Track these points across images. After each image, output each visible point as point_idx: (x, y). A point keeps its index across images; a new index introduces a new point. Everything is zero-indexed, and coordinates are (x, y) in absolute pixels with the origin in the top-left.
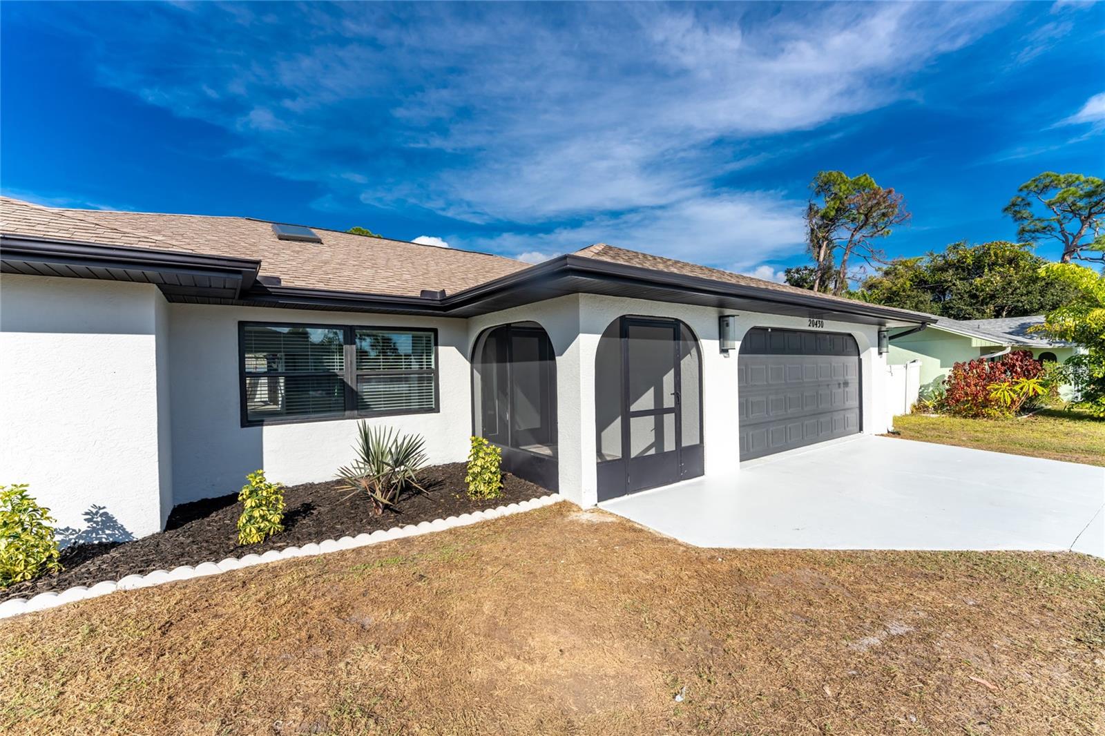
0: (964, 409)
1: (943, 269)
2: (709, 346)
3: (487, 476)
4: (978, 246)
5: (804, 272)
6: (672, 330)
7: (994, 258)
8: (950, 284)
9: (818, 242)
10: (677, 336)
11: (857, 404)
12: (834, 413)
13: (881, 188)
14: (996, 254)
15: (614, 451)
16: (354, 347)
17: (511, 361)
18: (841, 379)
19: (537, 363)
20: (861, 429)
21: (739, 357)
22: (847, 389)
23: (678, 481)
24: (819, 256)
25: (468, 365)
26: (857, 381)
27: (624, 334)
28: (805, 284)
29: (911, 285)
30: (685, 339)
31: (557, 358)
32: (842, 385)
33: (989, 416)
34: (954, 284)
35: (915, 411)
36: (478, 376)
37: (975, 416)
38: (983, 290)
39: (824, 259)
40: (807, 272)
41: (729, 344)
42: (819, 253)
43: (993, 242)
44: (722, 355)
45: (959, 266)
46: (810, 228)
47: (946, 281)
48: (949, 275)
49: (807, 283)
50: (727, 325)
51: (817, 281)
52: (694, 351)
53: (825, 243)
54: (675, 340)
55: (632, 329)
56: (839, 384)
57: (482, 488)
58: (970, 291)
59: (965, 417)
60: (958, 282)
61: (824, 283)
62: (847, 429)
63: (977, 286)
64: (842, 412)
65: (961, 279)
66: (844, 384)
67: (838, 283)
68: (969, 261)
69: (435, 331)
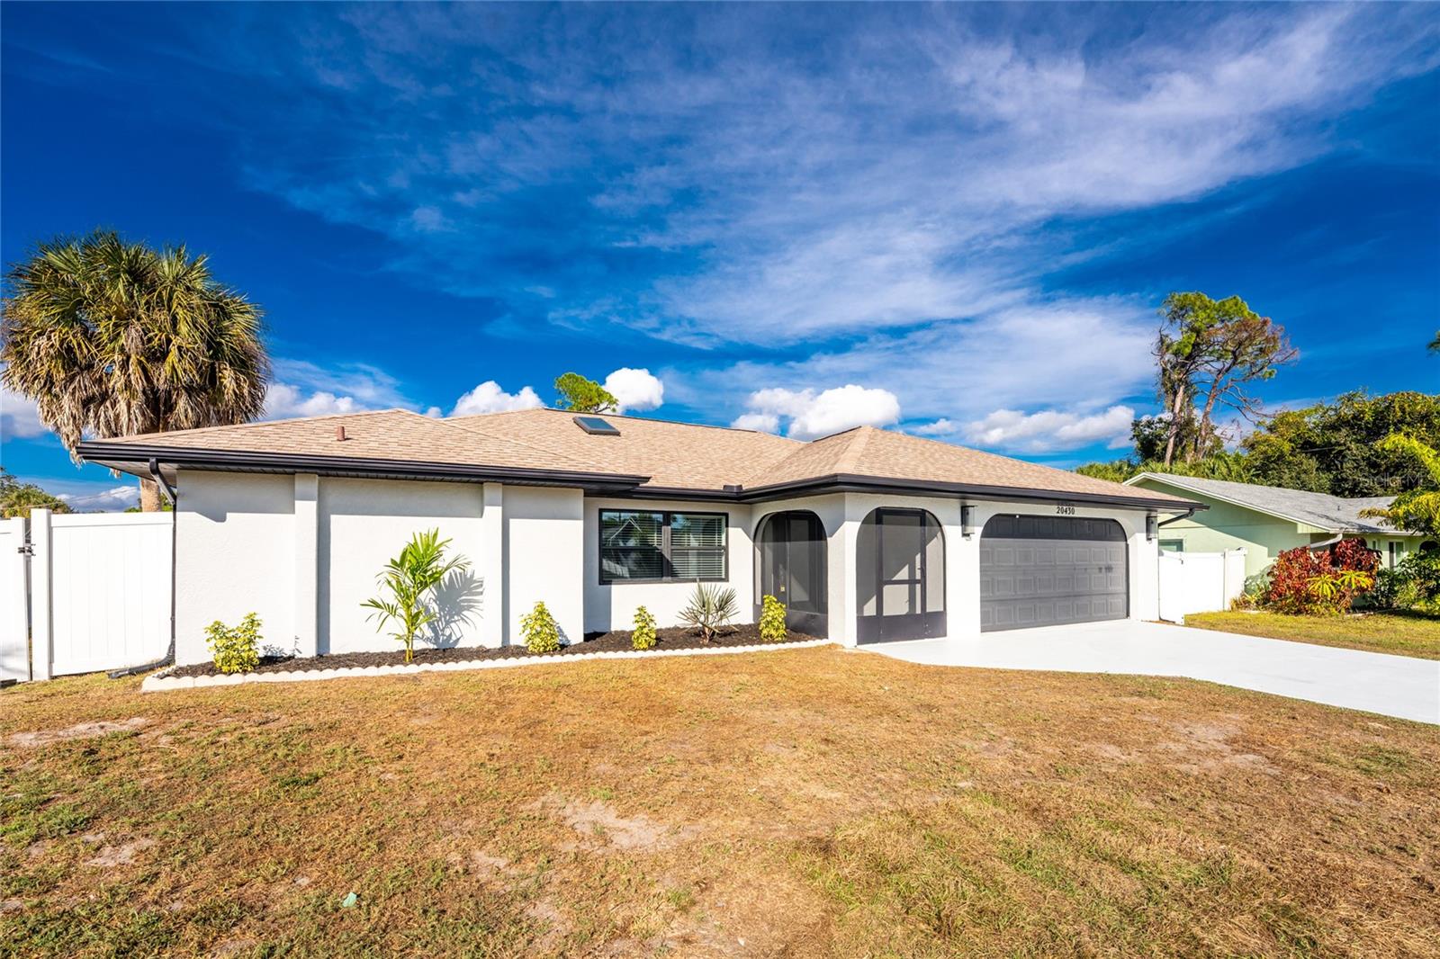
0: (1286, 605)
1: (1334, 427)
2: (952, 531)
3: (776, 624)
4: (1380, 397)
5: (1158, 425)
6: (919, 518)
7: (1399, 414)
8: (1344, 448)
9: (1173, 387)
10: (923, 523)
11: (1123, 589)
12: (1094, 597)
13: (1257, 315)
14: (1403, 411)
15: (870, 609)
16: (670, 527)
17: (790, 541)
18: (1103, 563)
19: (807, 543)
20: (1128, 615)
21: (981, 541)
22: (1110, 574)
23: (923, 638)
24: (1173, 406)
25: (751, 543)
26: (1125, 566)
27: (879, 521)
28: (1158, 442)
29: (1292, 447)
30: (931, 525)
31: (829, 539)
32: (1104, 570)
33: (1312, 613)
34: (1349, 449)
35: (1234, 606)
36: (758, 553)
37: (1298, 612)
38: (1386, 457)
39: (1181, 410)
40: (1162, 425)
41: (969, 530)
42: (1174, 401)
43: (1398, 393)
44: (964, 538)
45: (1353, 423)
46: (1161, 368)
47: (1338, 444)
48: (1342, 436)
49: (1160, 440)
50: (968, 513)
51: (1172, 440)
52: (939, 534)
53: (1182, 388)
54: (921, 525)
55: (885, 517)
56: (1100, 569)
57: (773, 632)
58: (1369, 458)
59: (1287, 613)
60: (1353, 446)
61: (1181, 443)
62: (1110, 613)
63: (1376, 451)
64: (1105, 596)
65: (1358, 441)
66: (1106, 568)
67: (1199, 442)
68: (1368, 417)
69: (726, 515)
